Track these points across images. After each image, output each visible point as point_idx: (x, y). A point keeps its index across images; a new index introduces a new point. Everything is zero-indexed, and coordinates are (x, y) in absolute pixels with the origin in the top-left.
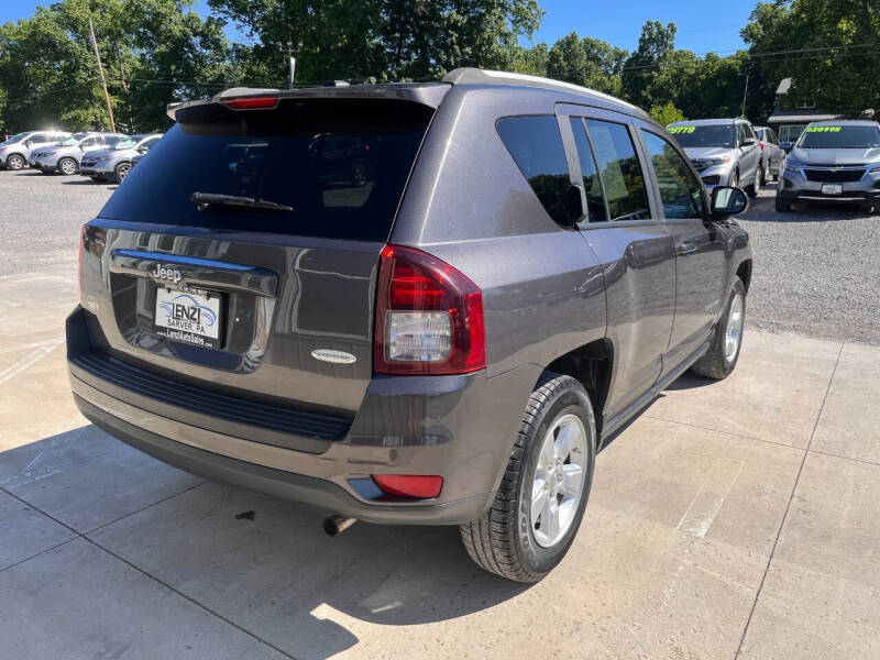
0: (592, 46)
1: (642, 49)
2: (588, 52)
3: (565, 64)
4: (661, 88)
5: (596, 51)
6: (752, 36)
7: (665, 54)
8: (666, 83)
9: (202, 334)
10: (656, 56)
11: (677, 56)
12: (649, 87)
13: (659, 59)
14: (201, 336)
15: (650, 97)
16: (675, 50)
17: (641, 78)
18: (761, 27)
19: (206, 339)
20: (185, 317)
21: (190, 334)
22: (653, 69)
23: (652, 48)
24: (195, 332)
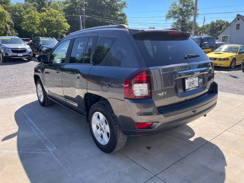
21: (193, 88)
24: (194, 86)
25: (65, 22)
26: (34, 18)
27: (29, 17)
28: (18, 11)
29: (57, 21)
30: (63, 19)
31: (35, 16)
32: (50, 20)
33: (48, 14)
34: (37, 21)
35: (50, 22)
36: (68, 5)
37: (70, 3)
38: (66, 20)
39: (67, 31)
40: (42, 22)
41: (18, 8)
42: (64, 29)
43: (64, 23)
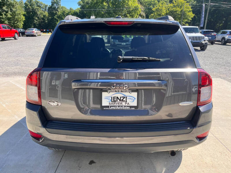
0: (38, 2)
1: (52, 5)
2: (37, 4)
3: (30, 7)
4: (59, 16)
5: (39, 4)
6: (80, 4)
7: (59, 7)
8: (61, 15)
9: (128, 105)
10: (56, 7)
11: (62, 8)
12: (56, 15)
13: (57, 8)
14: (128, 106)
15: (57, 18)
16: (61, 6)
17: (53, 13)
18: (82, 2)
19: (131, 107)
20: (118, 100)
21: (122, 106)
22: (56, 11)
23: (55, 5)
24: (124, 105)
26: (161, 10)
27: (156, 9)
28: (153, 4)
29: (181, 11)
30: (188, 8)
31: (162, 8)
32: (175, 10)
33: (174, 5)
34: (163, 12)
35: (174, 12)
38: (191, 10)
39: (190, 20)
40: (167, 13)
41: (153, 2)
42: (187, 19)
43: (188, 13)
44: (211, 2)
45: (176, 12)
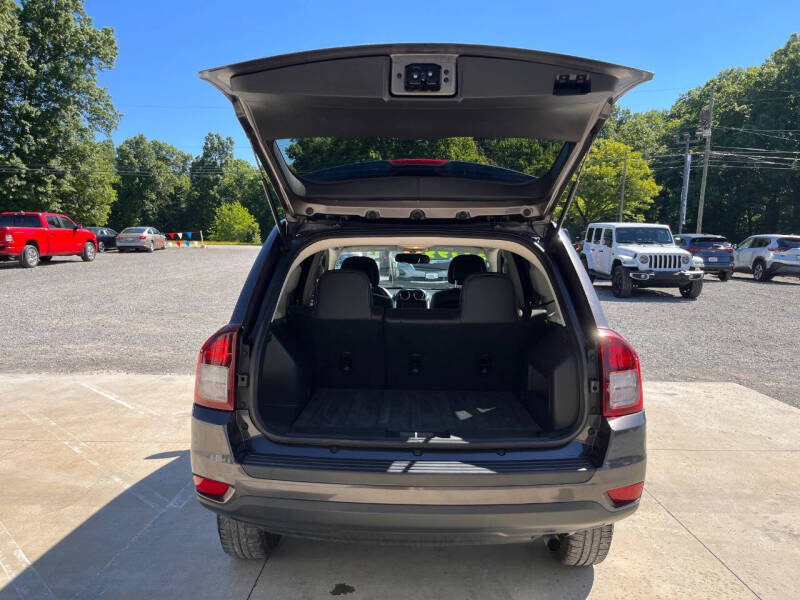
0: (160, 148)
1: (206, 155)
2: (157, 153)
3: (135, 161)
4: (226, 188)
5: (164, 153)
6: (294, 154)
7: (226, 161)
8: (231, 185)
10: (219, 162)
11: (236, 164)
12: (216, 187)
13: (222, 164)
15: (217, 195)
16: (234, 159)
17: (208, 179)
18: (301, 148)
22: (217, 173)
23: (215, 156)
25: (646, 177)
27: (538, 171)
28: (527, 154)
29: (618, 175)
30: (640, 168)
32: (597, 173)
33: (594, 158)
35: (596, 180)
36: (677, 122)
37: (688, 116)
38: (649, 171)
39: (649, 204)
41: (526, 148)
42: (638, 199)
43: (640, 182)
44: (712, 149)
45: (601, 177)
